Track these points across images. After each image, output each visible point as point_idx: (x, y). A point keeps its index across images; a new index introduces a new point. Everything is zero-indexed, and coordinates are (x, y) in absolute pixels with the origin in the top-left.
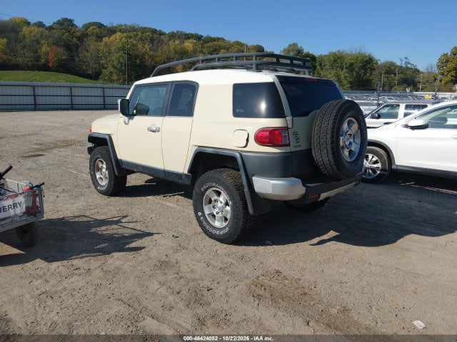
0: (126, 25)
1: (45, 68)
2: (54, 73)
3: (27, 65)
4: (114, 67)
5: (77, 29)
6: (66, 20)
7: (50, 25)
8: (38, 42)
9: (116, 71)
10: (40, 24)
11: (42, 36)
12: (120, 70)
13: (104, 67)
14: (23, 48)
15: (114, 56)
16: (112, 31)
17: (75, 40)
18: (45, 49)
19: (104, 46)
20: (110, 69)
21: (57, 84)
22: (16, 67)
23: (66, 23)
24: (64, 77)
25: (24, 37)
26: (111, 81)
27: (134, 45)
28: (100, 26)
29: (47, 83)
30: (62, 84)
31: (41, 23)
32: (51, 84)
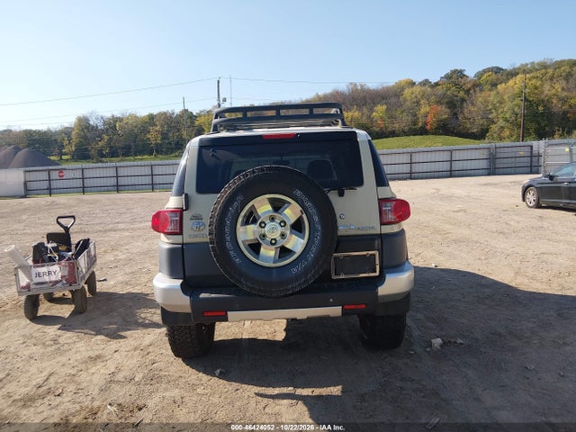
0: (533, 63)
1: (423, 131)
2: (431, 136)
3: (403, 130)
4: (506, 120)
5: (468, 80)
6: (455, 72)
7: (435, 81)
8: (418, 103)
9: (508, 125)
10: (426, 83)
11: (423, 95)
12: (515, 124)
13: (493, 122)
14: (402, 112)
15: (507, 106)
16: (513, 74)
17: (462, 94)
18: (424, 109)
19: (495, 96)
20: (501, 123)
21: (433, 148)
22: (393, 134)
23: (455, 76)
24: (441, 140)
25: (405, 100)
26: (501, 139)
27: (536, 88)
28: (497, 70)
29: (421, 149)
30: (437, 148)
31: (427, 81)
32: (425, 149)
